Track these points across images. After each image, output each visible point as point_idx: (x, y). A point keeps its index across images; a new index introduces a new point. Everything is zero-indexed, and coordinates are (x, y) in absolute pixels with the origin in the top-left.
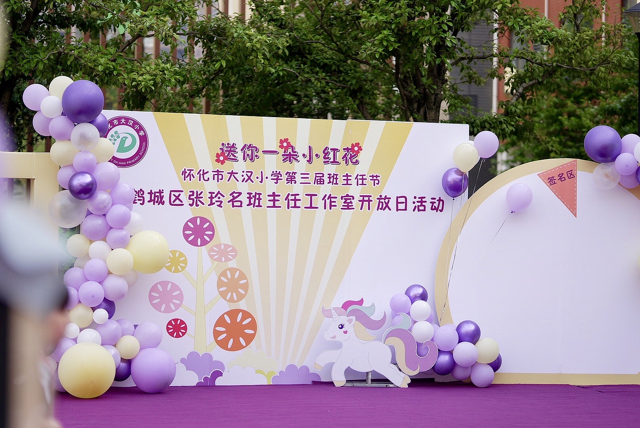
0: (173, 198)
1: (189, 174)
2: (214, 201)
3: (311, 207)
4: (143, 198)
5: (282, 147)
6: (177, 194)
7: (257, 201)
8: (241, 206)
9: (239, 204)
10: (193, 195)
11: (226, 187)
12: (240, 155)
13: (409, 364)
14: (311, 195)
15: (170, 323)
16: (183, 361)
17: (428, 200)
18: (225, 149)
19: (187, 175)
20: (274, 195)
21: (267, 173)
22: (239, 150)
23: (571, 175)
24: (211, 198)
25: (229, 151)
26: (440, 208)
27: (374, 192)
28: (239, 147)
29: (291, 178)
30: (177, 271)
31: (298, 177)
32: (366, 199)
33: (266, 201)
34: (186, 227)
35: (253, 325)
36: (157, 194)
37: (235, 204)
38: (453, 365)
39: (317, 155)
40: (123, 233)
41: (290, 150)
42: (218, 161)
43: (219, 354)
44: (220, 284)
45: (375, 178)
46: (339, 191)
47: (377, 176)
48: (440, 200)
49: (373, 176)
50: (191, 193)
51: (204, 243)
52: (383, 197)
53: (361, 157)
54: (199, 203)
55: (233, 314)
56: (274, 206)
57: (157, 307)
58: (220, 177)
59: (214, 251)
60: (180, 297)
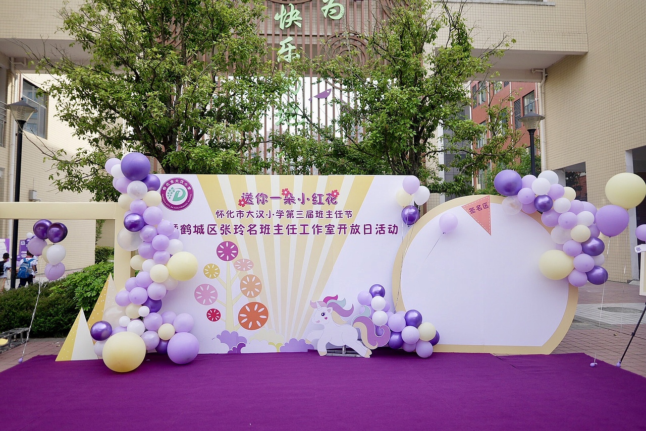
0: (210, 230)
1: (221, 213)
2: (237, 231)
3: (304, 233)
4: (190, 230)
5: (283, 194)
6: (213, 227)
7: (267, 230)
8: (256, 234)
9: (254, 232)
10: (223, 227)
11: (246, 222)
12: (255, 200)
13: (371, 341)
14: (304, 225)
15: (209, 312)
16: (218, 337)
17: (387, 226)
18: (245, 197)
19: (219, 214)
20: (278, 226)
21: (274, 212)
22: (254, 197)
23: (486, 206)
24: (236, 229)
25: (248, 198)
26: (395, 232)
27: (348, 222)
28: (254, 195)
29: (290, 214)
30: (213, 277)
31: (295, 214)
32: (342, 227)
33: (273, 230)
34: (219, 249)
35: (266, 312)
36: (199, 227)
37: (252, 232)
38: (402, 342)
39: (308, 199)
40: (164, 254)
41: (289, 196)
42: (240, 204)
43: (243, 332)
44: (242, 285)
45: (348, 213)
46: (323, 222)
47: (350, 212)
48: (395, 226)
49: (347, 212)
50: (222, 226)
51: (231, 258)
52: (355, 225)
53: (338, 199)
54: (227, 232)
55: (251, 305)
56: (279, 233)
57: (200, 301)
58: (242, 215)
59: (238, 264)
60: (216, 295)
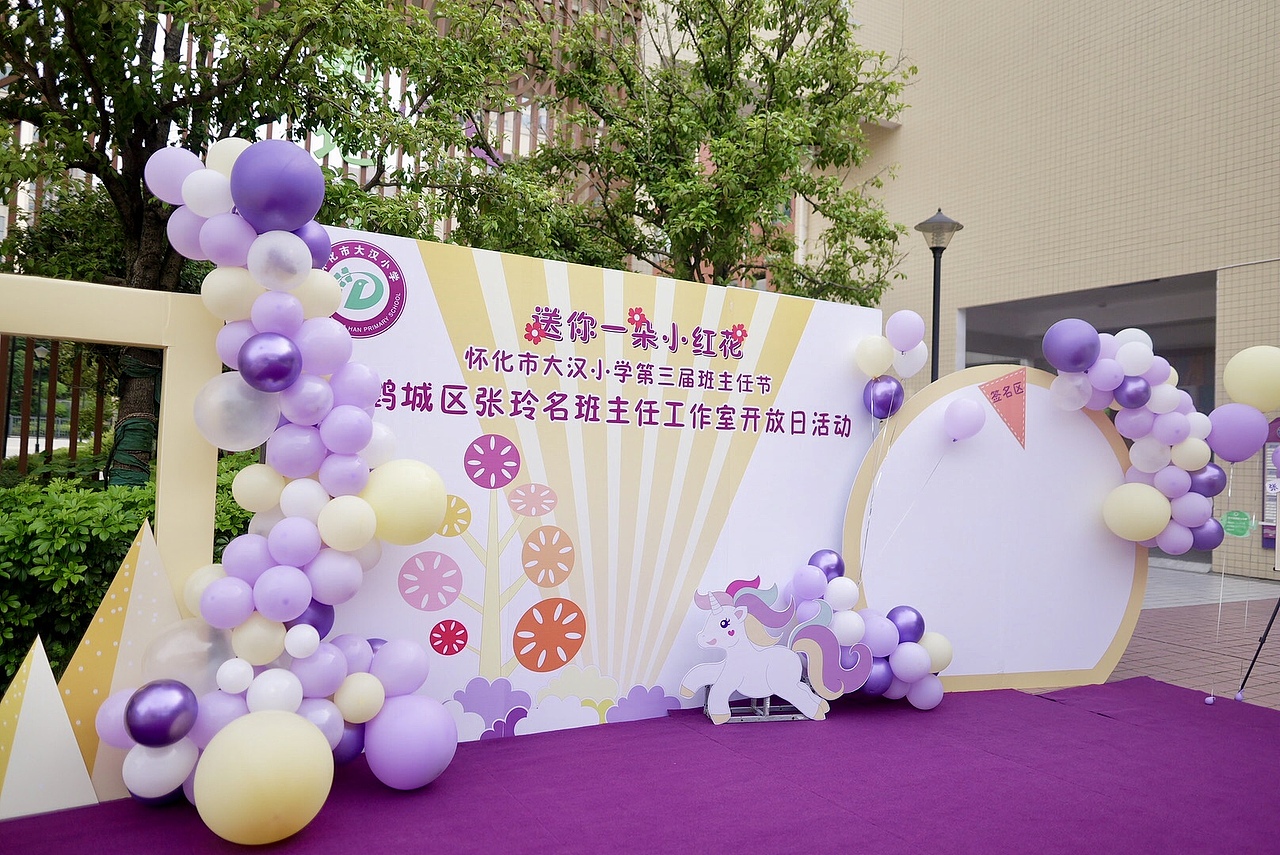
0: (449, 399)
1: (479, 358)
2: (520, 407)
3: (674, 424)
4: (394, 396)
5: (631, 321)
6: (455, 392)
7: (591, 410)
8: (565, 418)
9: (561, 414)
10: (484, 395)
11: (542, 385)
12: (565, 330)
13: (829, 683)
14: (675, 405)
15: (436, 629)
16: (458, 696)
17: (831, 418)
18: (541, 317)
19: (474, 358)
20: (618, 401)
21: (609, 364)
22: (564, 321)
23: (1019, 389)
24: (516, 402)
25: (549, 322)
26: (846, 431)
27: (762, 403)
28: (565, 315)
29: (645, 375)
30: (451, 533)
31: (656, 373)
32: (752, 413)
33: (605, 412)
34: (471, 454)
35: (580, 625)
36: (419, 391)
37: (556, 414)
39: (684, 339)
40: (354, 464)
41: (644, 328)
42: (528, 337)
43: (523, 680)
44: (527, 555)
45: (764, 381)
46: (713, 399)
47: (767, 379)
48: (846, 419)
49: (761, 378)
50: (481, 392)
51: (502, 482)
52: (775, 411)
53: (745, 347)
54: (494, 410)
55: (546, 607)
56: (618, 421)
57: (414, 600)
58: (532, 365)
59: (518, 496)
60: (457, 581)
